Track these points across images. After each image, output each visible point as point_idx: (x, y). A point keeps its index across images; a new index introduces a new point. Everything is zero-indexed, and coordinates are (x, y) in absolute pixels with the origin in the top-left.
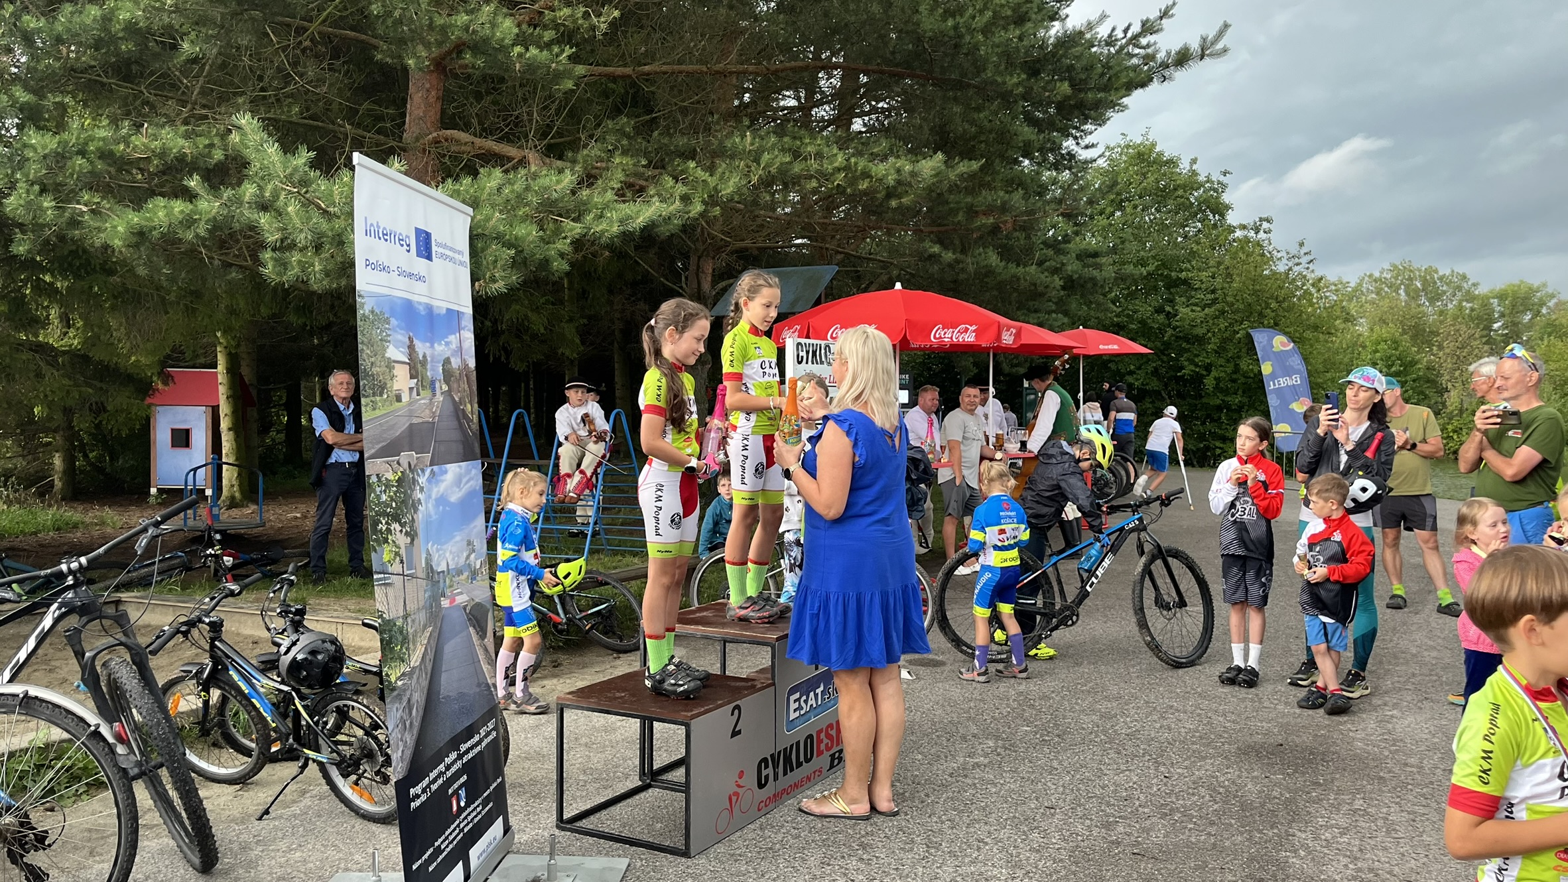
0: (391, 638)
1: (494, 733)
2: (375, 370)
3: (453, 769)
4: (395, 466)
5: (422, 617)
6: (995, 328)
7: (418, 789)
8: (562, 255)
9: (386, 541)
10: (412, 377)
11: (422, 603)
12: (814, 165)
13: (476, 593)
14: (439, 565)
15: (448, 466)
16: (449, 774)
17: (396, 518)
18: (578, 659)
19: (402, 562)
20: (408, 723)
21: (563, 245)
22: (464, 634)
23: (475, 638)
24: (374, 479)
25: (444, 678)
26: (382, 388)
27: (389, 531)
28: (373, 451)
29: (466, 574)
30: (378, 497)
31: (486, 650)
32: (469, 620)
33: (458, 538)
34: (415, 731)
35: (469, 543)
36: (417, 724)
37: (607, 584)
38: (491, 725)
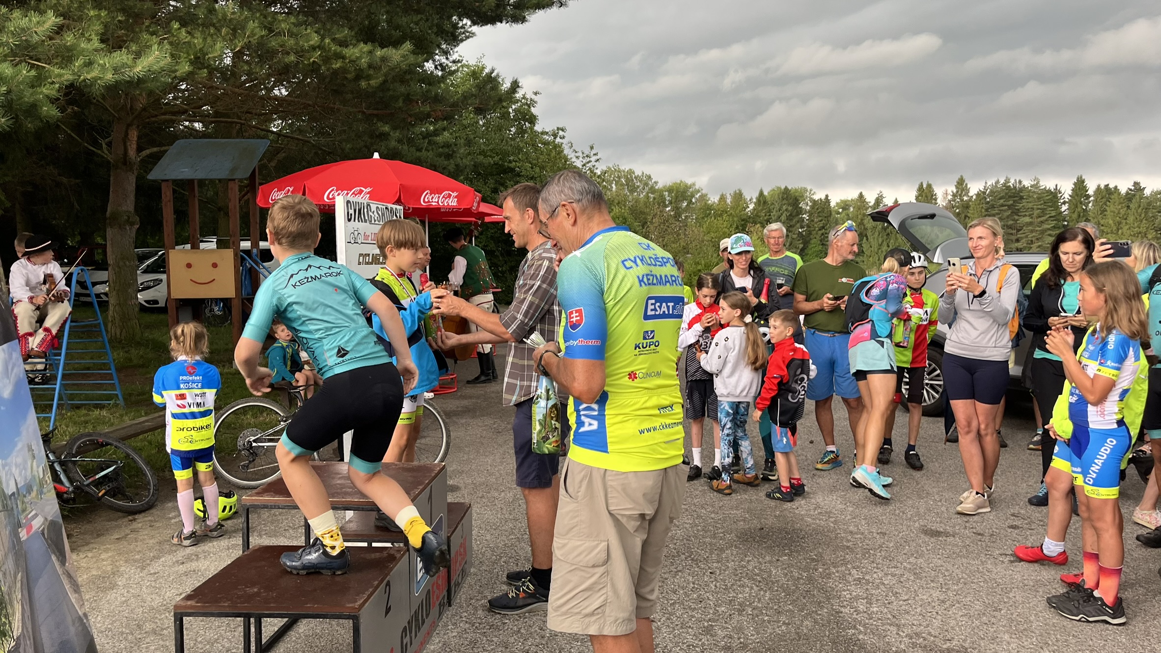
18: (88, 527)
23: (58, 567)
37: (107, 444)
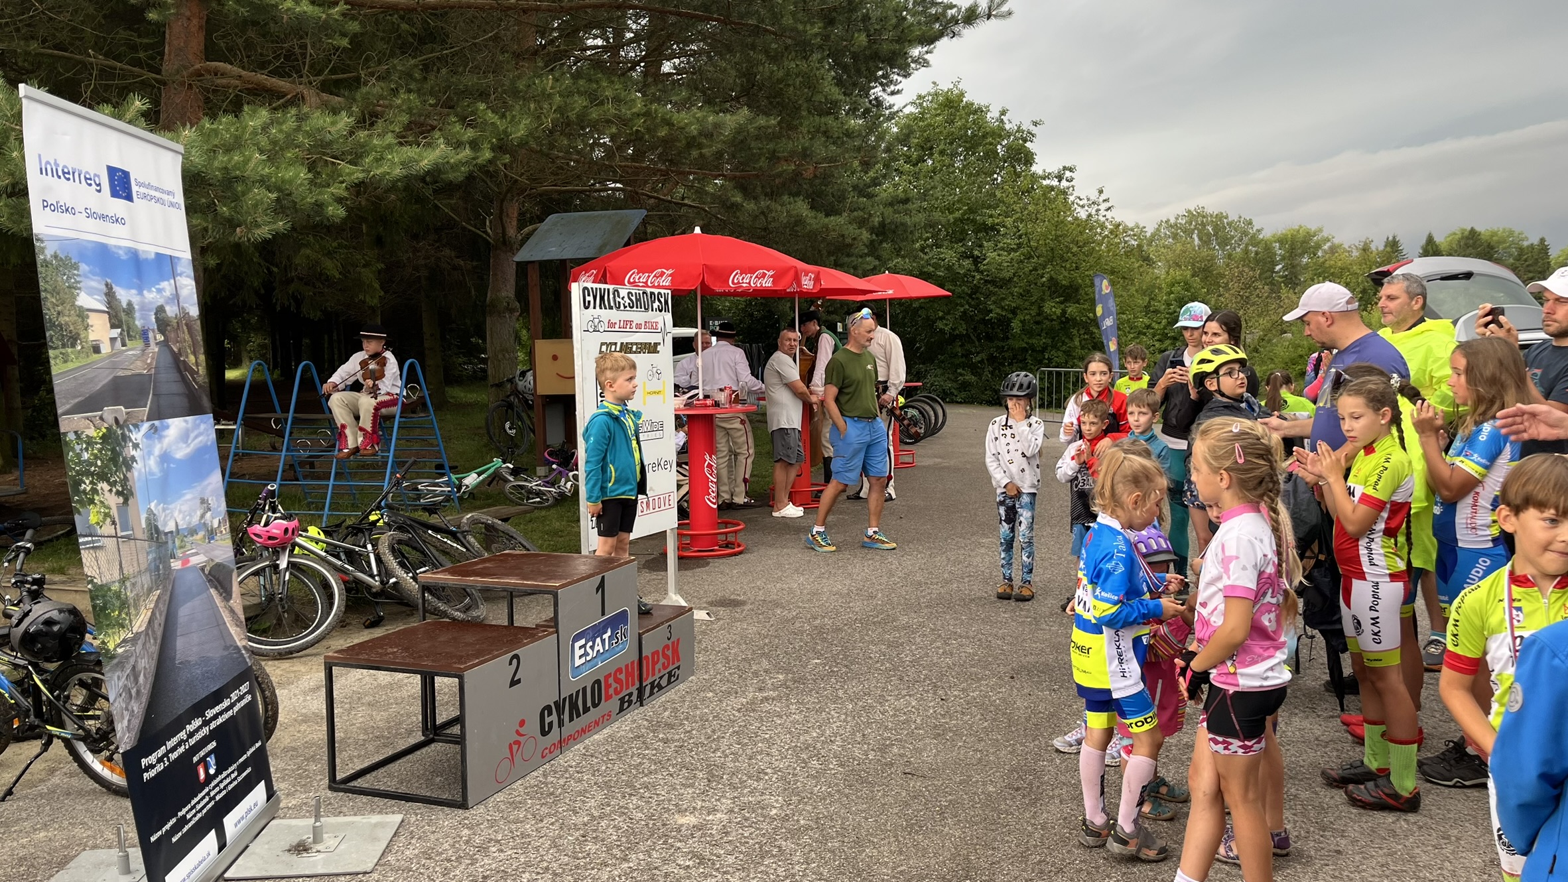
0: (105, 604)
1: (249, 698)
2: (63, 320)
3: (198, 736)
4: (98, 421)
5: (146, 580)
6: (792, 273)
7: (152, 759)
8: (340, 200)
9: (92, 501)
10: (113, 326)
11: (143, 567)
12: (610, 109)
13: (217, 553)
14: (165, 524)
15: (170, 421)
16: (192, 741)
17: (103, 477)
19: (114, 523)
20: (134, 692)
21: (338, 190)
22: (204, 595)
23: (218, 600)
24: (71, 436)
25: (180, 643)
26: (74, 339)
27: (95, 491)
28: (68, 406)
29: (201, 534)
30: (79, 456)
31: (232, 611)
32: (210, 581)
33: (188, 496)
34: (144, 699)
35: (203, 501)
36: (146, 691)
38: (244, 688)
